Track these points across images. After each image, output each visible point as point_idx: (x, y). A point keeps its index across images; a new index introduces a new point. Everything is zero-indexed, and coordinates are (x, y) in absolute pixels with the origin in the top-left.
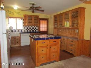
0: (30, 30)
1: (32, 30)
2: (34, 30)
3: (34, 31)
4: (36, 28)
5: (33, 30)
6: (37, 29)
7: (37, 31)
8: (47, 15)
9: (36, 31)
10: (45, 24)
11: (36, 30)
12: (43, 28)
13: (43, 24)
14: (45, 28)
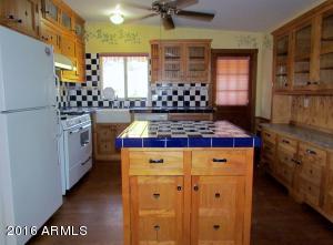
0: (175, 98)
1: (181, 98)
2: (192, 98)
3: (192, 104)
4: (198, 93)
5: (187, 98)
6: (203, 98)
7: (203, 104)
8: (253, 35)
9: (198, 103)
10: (238, 74)
11: (198, 98)
12: (228, 91)
13: (228, 74)
14: (237, 91)
